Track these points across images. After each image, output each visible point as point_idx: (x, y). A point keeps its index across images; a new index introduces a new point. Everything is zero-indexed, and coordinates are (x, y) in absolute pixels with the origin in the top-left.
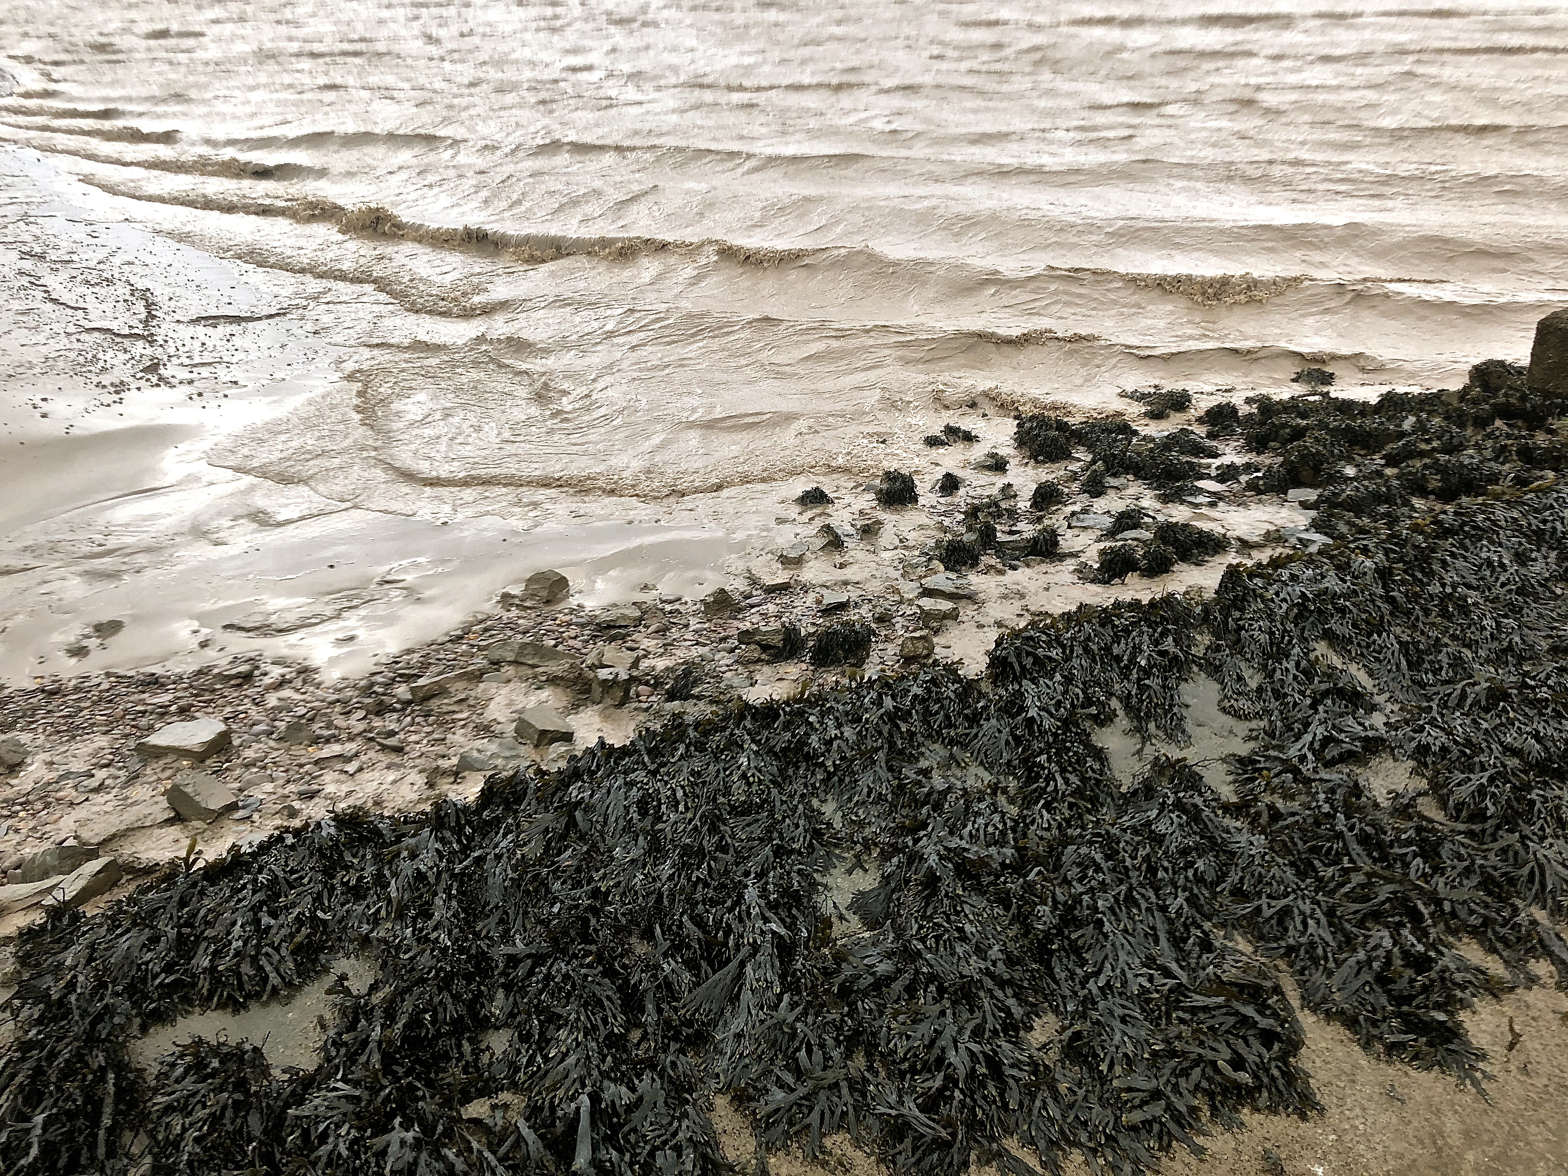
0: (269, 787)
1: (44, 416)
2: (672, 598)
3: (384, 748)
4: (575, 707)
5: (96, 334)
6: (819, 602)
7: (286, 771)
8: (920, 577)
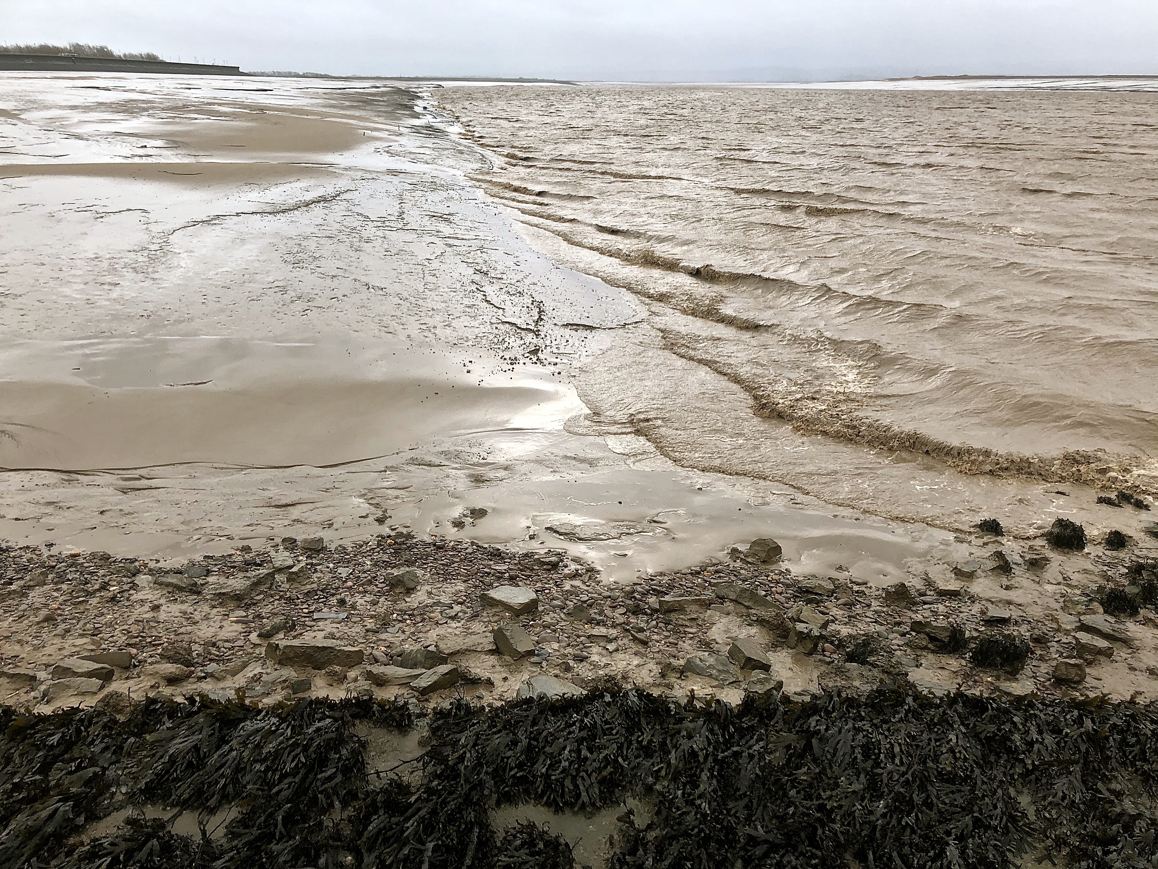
0: (556, 646)
1: (468, 372)
2: (860, 581)
3: (635, 639)
4: (774, 646)
5: (507, 325)
6: (983, 613)
7: (568, 637)
8: (1079, 614)
